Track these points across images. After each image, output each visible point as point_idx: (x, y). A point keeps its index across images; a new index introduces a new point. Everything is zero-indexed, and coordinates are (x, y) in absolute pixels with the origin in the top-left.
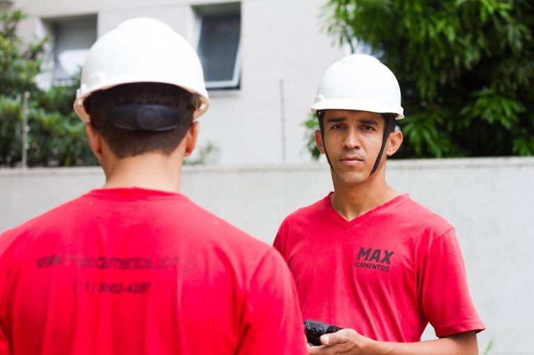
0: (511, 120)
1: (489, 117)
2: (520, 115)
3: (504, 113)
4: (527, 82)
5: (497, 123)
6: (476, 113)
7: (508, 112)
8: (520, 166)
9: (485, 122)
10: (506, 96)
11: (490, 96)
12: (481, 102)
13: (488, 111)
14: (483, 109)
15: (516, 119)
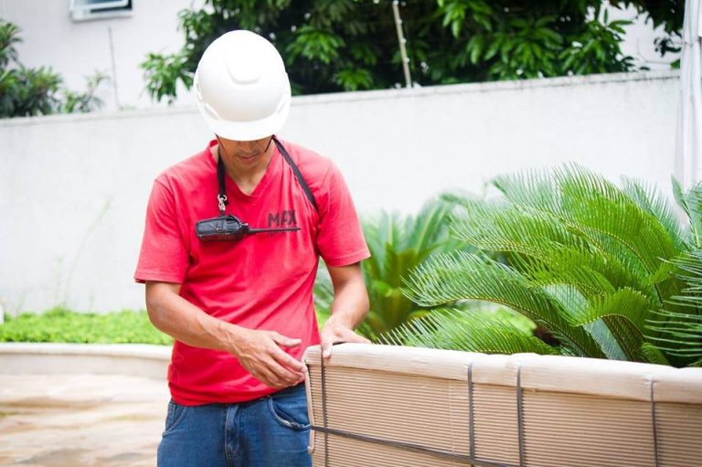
0: (329, 54)
1: (308, 53)
2: (339, 50)
3: (322, 49)
4: (340, 19)
5: (317, 59)
6: (297, 51)
7: (326, 48)
8: (327, 103)
9: (306, 58)
10: (324, 31)
11: (310, 33)
12: (301, 39)
13: (308, 48)
14: (304, 45)
15: (334, 53)
